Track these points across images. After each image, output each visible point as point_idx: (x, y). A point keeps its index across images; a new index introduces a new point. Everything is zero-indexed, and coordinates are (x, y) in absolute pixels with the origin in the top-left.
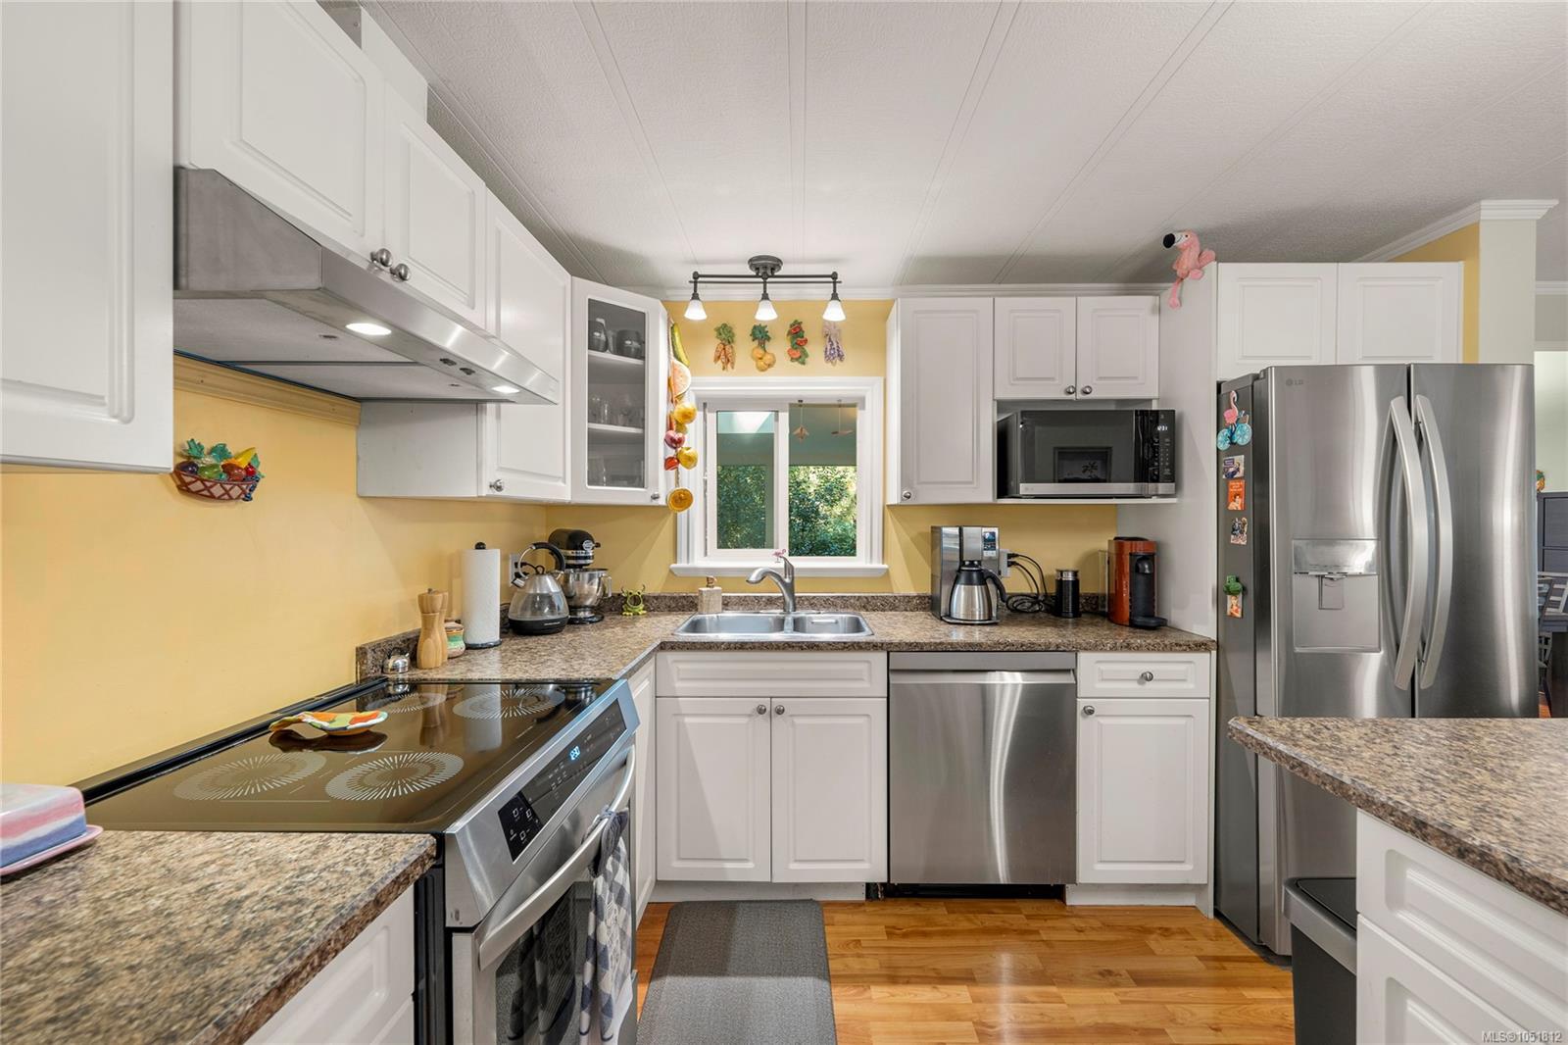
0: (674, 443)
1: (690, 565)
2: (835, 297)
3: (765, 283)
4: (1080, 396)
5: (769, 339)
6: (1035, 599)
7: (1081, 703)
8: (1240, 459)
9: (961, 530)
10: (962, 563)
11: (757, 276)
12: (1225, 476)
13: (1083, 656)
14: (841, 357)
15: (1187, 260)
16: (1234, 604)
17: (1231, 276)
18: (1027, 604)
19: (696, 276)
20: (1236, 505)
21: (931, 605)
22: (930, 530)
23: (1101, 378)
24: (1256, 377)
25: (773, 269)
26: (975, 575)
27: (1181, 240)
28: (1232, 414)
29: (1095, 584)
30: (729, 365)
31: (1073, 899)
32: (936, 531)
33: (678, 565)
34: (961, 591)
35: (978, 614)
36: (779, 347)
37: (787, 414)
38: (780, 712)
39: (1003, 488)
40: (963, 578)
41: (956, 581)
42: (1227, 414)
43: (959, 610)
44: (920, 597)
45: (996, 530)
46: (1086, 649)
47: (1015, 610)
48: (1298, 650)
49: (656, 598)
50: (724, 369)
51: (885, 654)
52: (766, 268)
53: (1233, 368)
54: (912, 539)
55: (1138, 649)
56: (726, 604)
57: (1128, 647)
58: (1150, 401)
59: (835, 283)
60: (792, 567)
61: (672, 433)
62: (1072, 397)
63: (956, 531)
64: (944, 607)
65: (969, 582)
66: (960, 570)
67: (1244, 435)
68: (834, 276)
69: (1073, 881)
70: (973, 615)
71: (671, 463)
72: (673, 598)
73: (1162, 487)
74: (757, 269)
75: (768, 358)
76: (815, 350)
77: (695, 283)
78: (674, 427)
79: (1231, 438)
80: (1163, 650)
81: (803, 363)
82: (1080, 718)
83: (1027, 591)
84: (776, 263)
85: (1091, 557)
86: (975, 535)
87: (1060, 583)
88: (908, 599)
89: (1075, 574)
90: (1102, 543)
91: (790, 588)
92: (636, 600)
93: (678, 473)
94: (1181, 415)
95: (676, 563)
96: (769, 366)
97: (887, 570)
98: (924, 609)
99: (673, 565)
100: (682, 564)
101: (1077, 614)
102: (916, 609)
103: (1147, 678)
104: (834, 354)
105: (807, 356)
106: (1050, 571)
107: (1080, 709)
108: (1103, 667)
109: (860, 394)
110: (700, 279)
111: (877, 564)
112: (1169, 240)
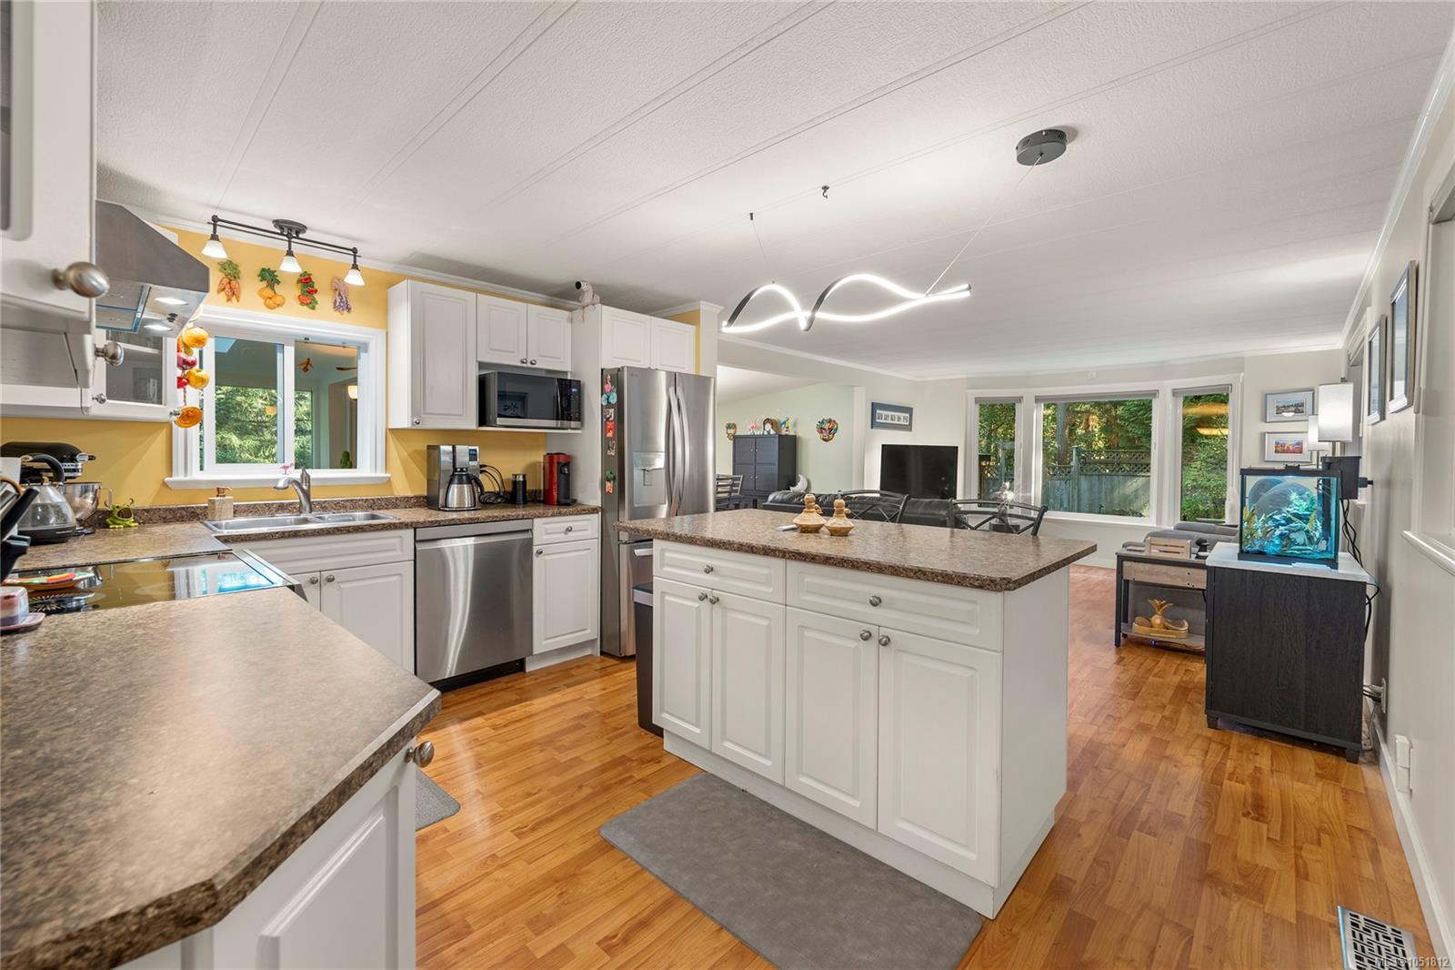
0: (184, 364)
1: (188, 478)
2: (355, 267)
3: (290, 242)
4: (529, 365)
5: (278, 282)
6: (497, 495)
7: (535, 549)
8: (612, 411)
9: (454, 447)
10: (455, 469)
11: (281, 234)
12: (605, 419)
13: (536, 520)
14: (349, 309)
15: (588, 298)
16: (609, 485)
17: (608, 312)
18: (493, 499)
19: (215, 219)
20: (610, 435)
21: (430, 502)
22: (426, 448)
23: (541, 356)
24: (619, 370)
25: (297, 233)
26: (464, 477)
27: (584, 286)
28: (608, 387)
29: (536, 483)
30: (234, 299)
31: (530, 668)
32: (433, 449)
33: (174, 478)
34: (455, 488)
35: (467, 503)
36: (290, 292)
37: (293, 348)
38: (330, 580)
39: (483, 420)
40: (456, 481)
41: (451, 482)
42: (606, 386)
43: (453, 500)
44: (416, 497)
45: (477, 448)
46: (538, 517)
47: (484, 501)
48: (636, 505)
49: (148, 511)
50: (229, 300)
51: (412, 530)
52: (290, 230)
53: (610, 364)
54: (409, 455)
55: (565, 515)
56: (237, 511)
57: (560, 514)
58: (566, 373)
59: (355, 256)
60: (309, 476)
61: (183, 355)
62: (525, 365)
63: (450, 448)
64: (441, 501)
65: (460, 482)
66: (453, 475)
67: (614, 399)
68: (355, 251)
69: (531, 654)
70: (464, 503)
71: (181, 383)
72: (169, 510)
73: (573, 424)
74: (281, 228)
75: (278, 300)
76: (324, 300)
77: (215, 226)
78: (183, 349)
79: (608, 399)
80: (577, 514)
81: (313, 308)
82: (534, 557)
83: (492, 490)
84: (301, 229)
85: (533, 466)
86: (463, 450)
87: (515, 483)
88: (407, 499)
89: (524, 476)
90: (539, 457)
91: (307, 495)
92: (125, 513)
93: (185, 392)
94: (584, 384)
95: (171, 476)
96: (278, 305)
97: (390, 478)
98: (420, 506)
99: (167, 479)
100: (178, 477)
101: (525, 502)
102: (414, 506)
103: (569, 530)
104: (343, 305)
105: (317, 303)
106: (507, 475)
107: (535, 552)
108: (547, 526)
109: (364, 340)
110: (219, 223)
111: (383, 475)
112: (578, 285)
